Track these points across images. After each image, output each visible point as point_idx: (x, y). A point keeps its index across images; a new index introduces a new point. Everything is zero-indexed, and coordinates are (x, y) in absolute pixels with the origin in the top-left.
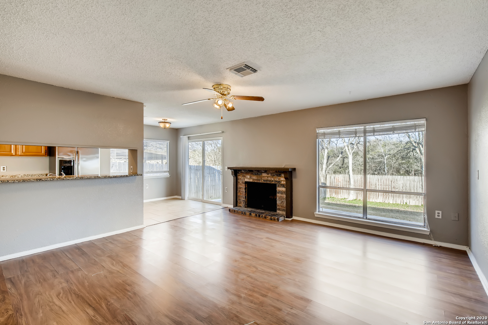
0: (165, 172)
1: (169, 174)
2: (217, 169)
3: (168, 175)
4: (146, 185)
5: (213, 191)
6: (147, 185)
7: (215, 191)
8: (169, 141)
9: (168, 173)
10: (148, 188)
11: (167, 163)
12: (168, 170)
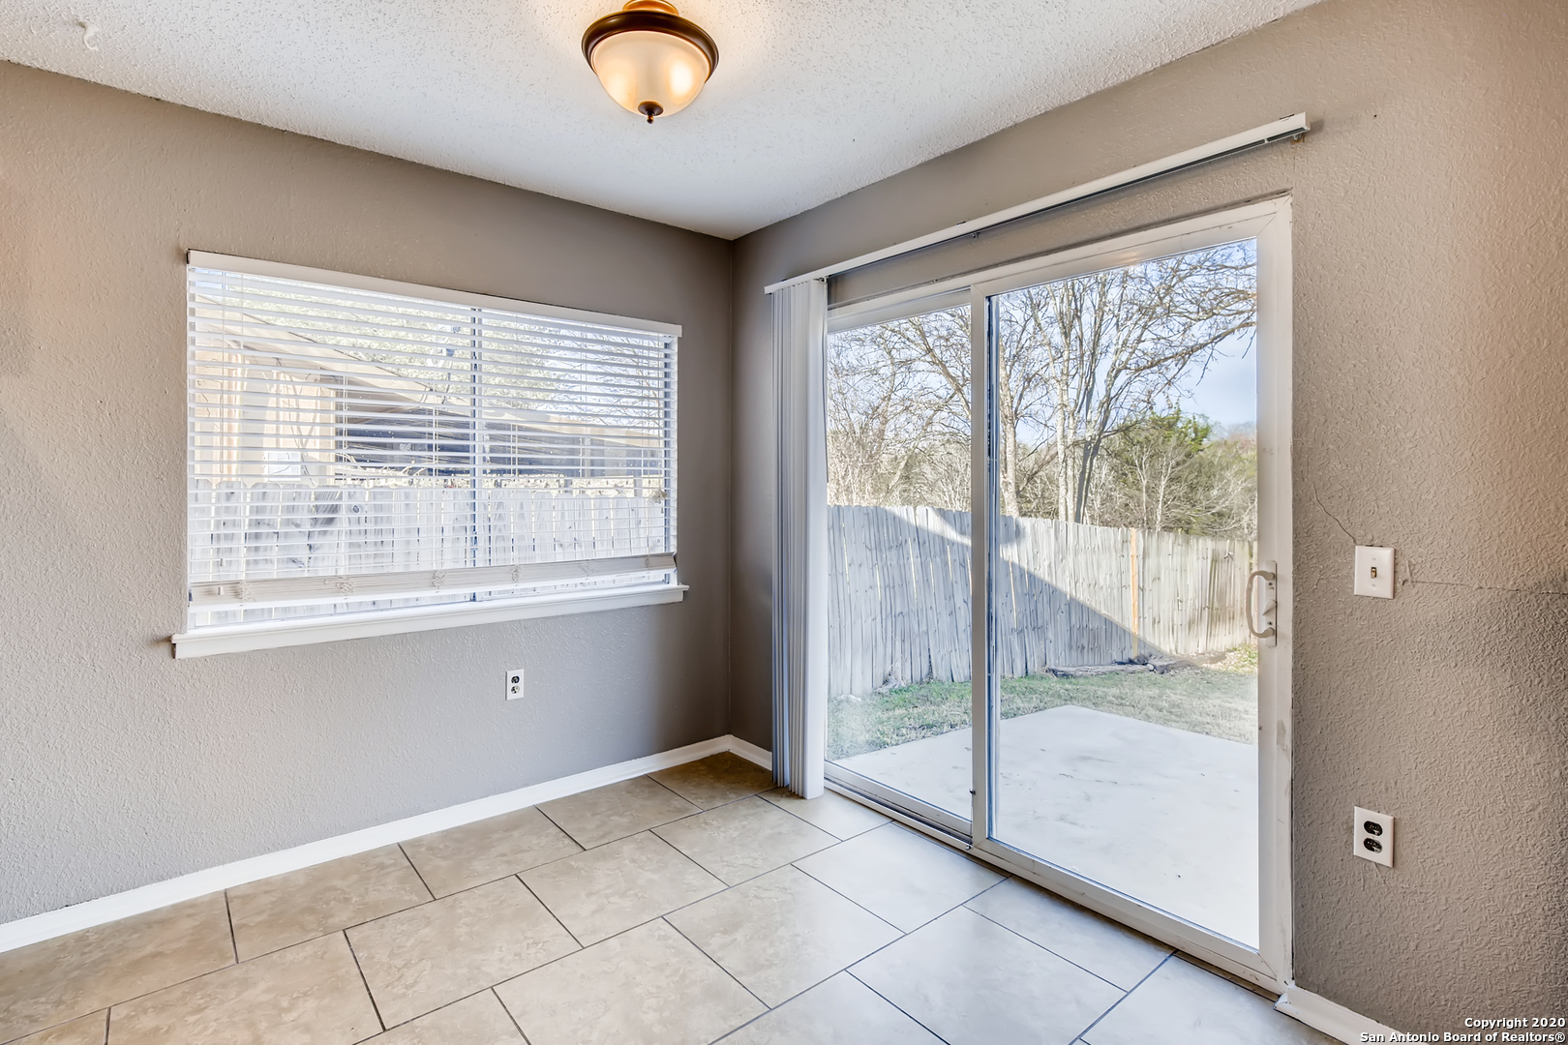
0: (648, 562)
1: (681, 581)
2: (912, 521)
3: (674, 584)
4: (511, 674)
5: (898, 644)
6: (520, 673)
7: (907, 644)
8: (678, 330)
9: (672, 572)
10: (520, 694)
11: (665, 494)
12: (673, 549)
